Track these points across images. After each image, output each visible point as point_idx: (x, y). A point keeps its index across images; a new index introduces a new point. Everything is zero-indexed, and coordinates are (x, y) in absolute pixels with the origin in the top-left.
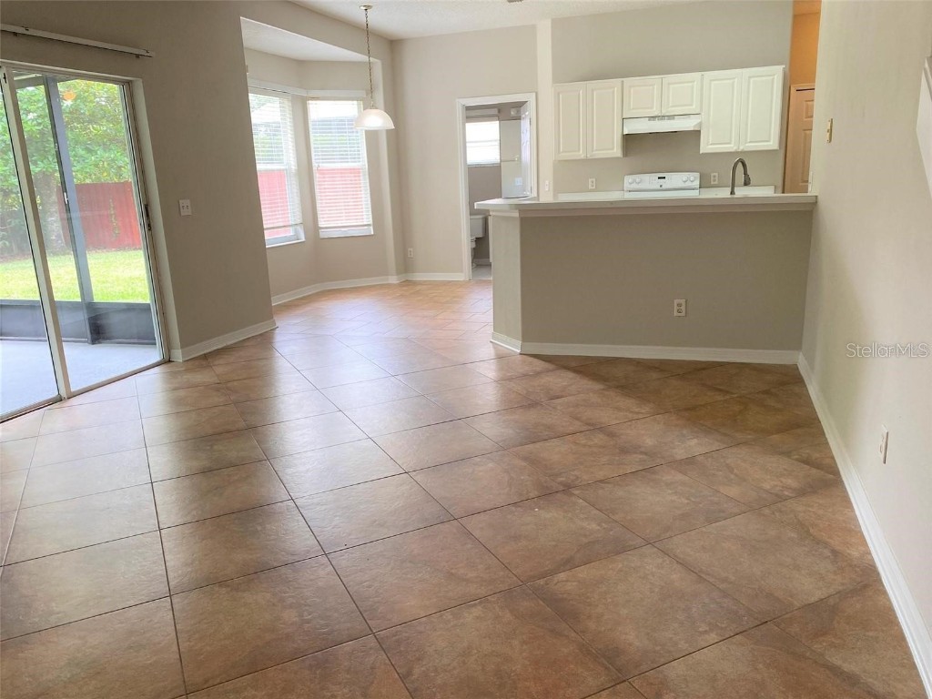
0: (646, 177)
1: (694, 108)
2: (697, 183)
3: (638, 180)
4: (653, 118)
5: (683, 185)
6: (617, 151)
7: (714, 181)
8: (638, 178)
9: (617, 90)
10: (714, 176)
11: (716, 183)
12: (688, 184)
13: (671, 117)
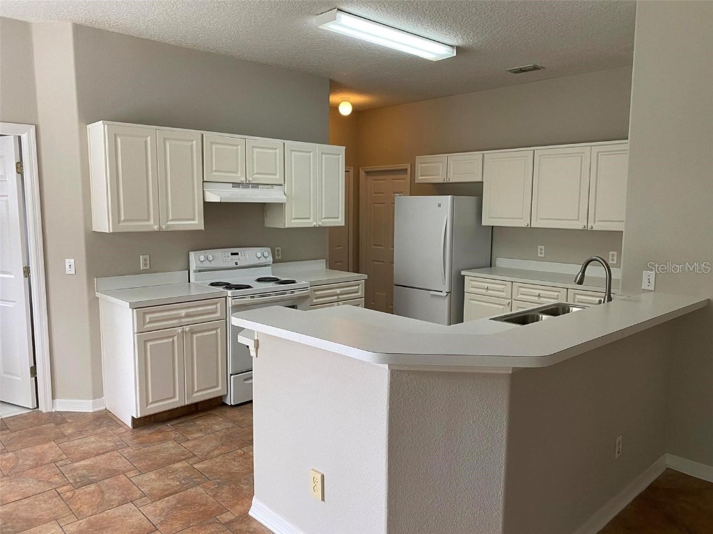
0: (219, 253)
1: (277, 178)
2: (270, 259)
3: (211, 258)
4: (236, 185)
5: (256, 262)
6: (197, 223)
7: (278, 255)
8: (211, 254)
9: (196, 144)
10: (278, 251)
11: (280, 257)
12: (263, 261)
13: (256, 185)
